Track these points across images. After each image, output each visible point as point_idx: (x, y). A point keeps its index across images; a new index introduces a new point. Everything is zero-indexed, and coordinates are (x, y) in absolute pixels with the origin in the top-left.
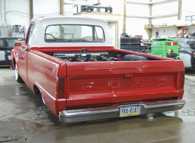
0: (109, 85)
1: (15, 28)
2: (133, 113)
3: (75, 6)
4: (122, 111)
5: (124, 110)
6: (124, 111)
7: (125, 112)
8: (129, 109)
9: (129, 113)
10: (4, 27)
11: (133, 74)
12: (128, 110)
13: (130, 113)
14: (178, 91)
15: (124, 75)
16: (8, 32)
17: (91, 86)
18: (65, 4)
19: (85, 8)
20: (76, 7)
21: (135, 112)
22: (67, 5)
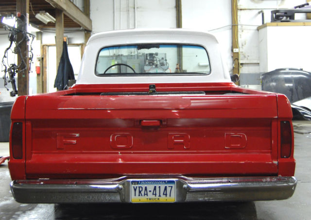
0: (111, 140)
1: (148, 58)
2: (160, 196)
3: (259, 13)
4: (135, 190)
5: (138, 188)
6: (140, 192)
7: (143, 193)
8: (150, 187)
9: (150, 195)
10: (132, 57)
11: (161, 121)
12: (148, 190)
13: (154, 197)
14: (276, 162)
15: (141, 121)
16: (139, 65)
17: (74, 140)
18: (241, 10)
19: (277, 14)
20: (261, 14)
21: (166, 195)
22: (245, 11)
